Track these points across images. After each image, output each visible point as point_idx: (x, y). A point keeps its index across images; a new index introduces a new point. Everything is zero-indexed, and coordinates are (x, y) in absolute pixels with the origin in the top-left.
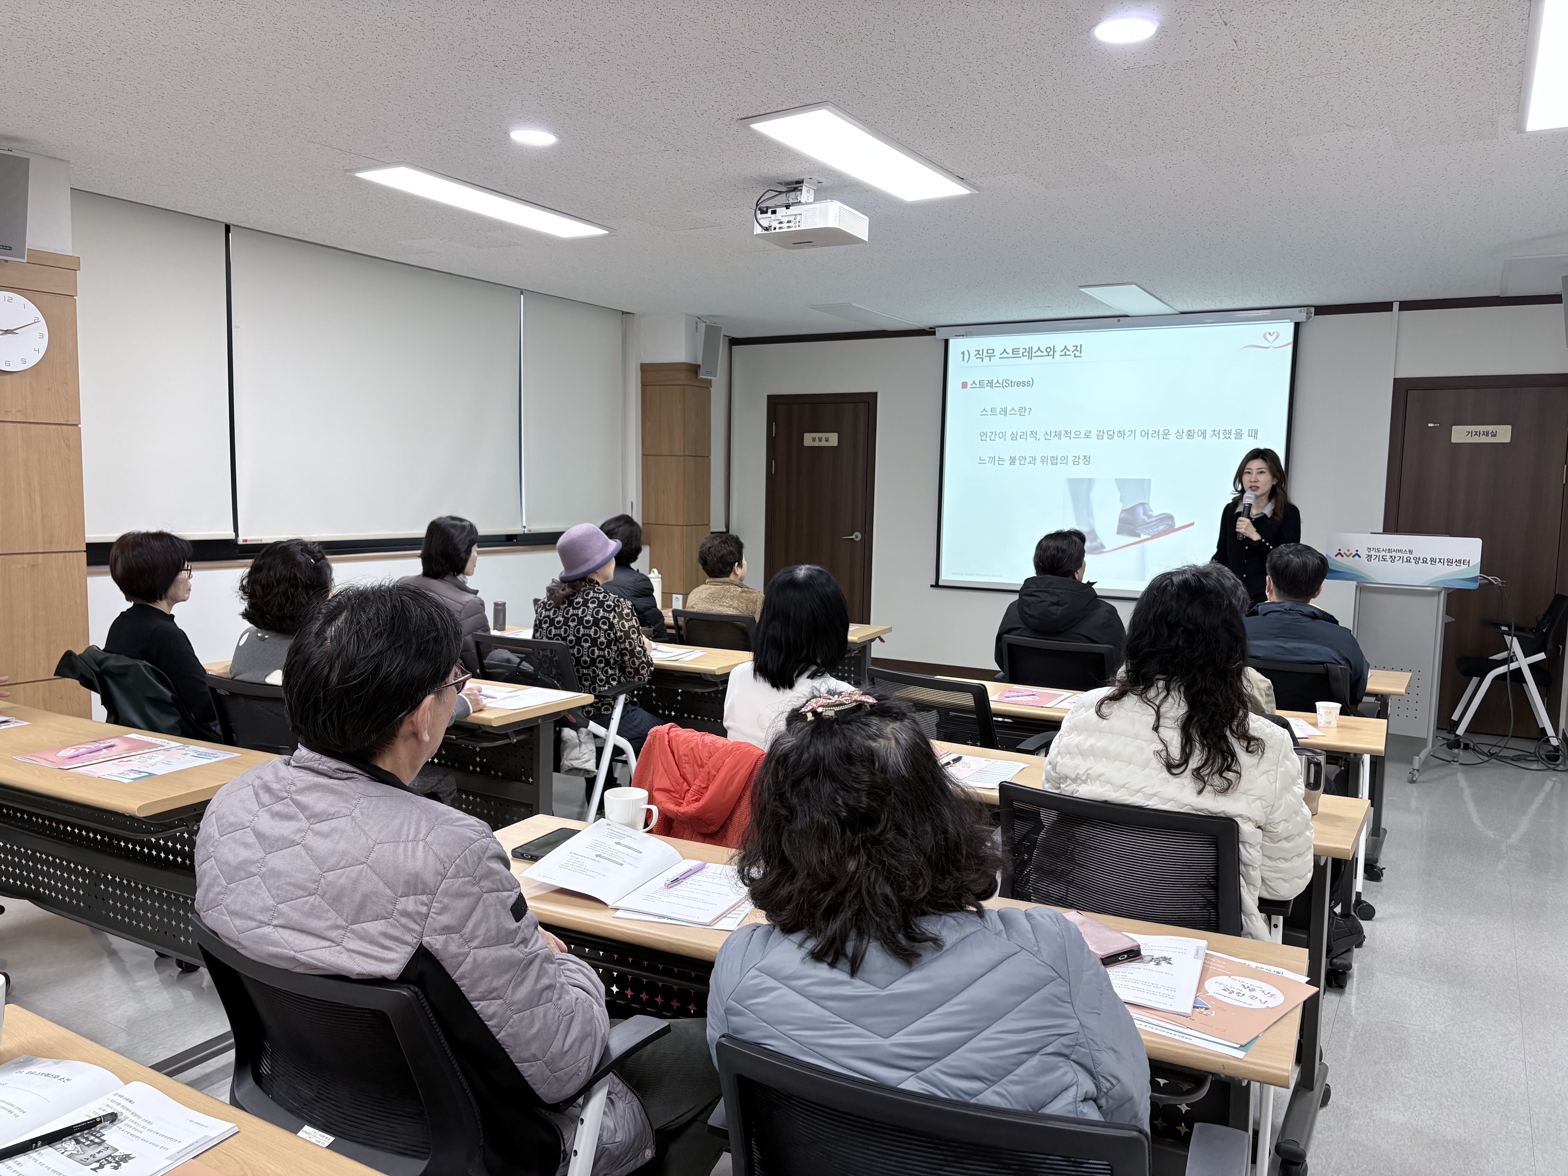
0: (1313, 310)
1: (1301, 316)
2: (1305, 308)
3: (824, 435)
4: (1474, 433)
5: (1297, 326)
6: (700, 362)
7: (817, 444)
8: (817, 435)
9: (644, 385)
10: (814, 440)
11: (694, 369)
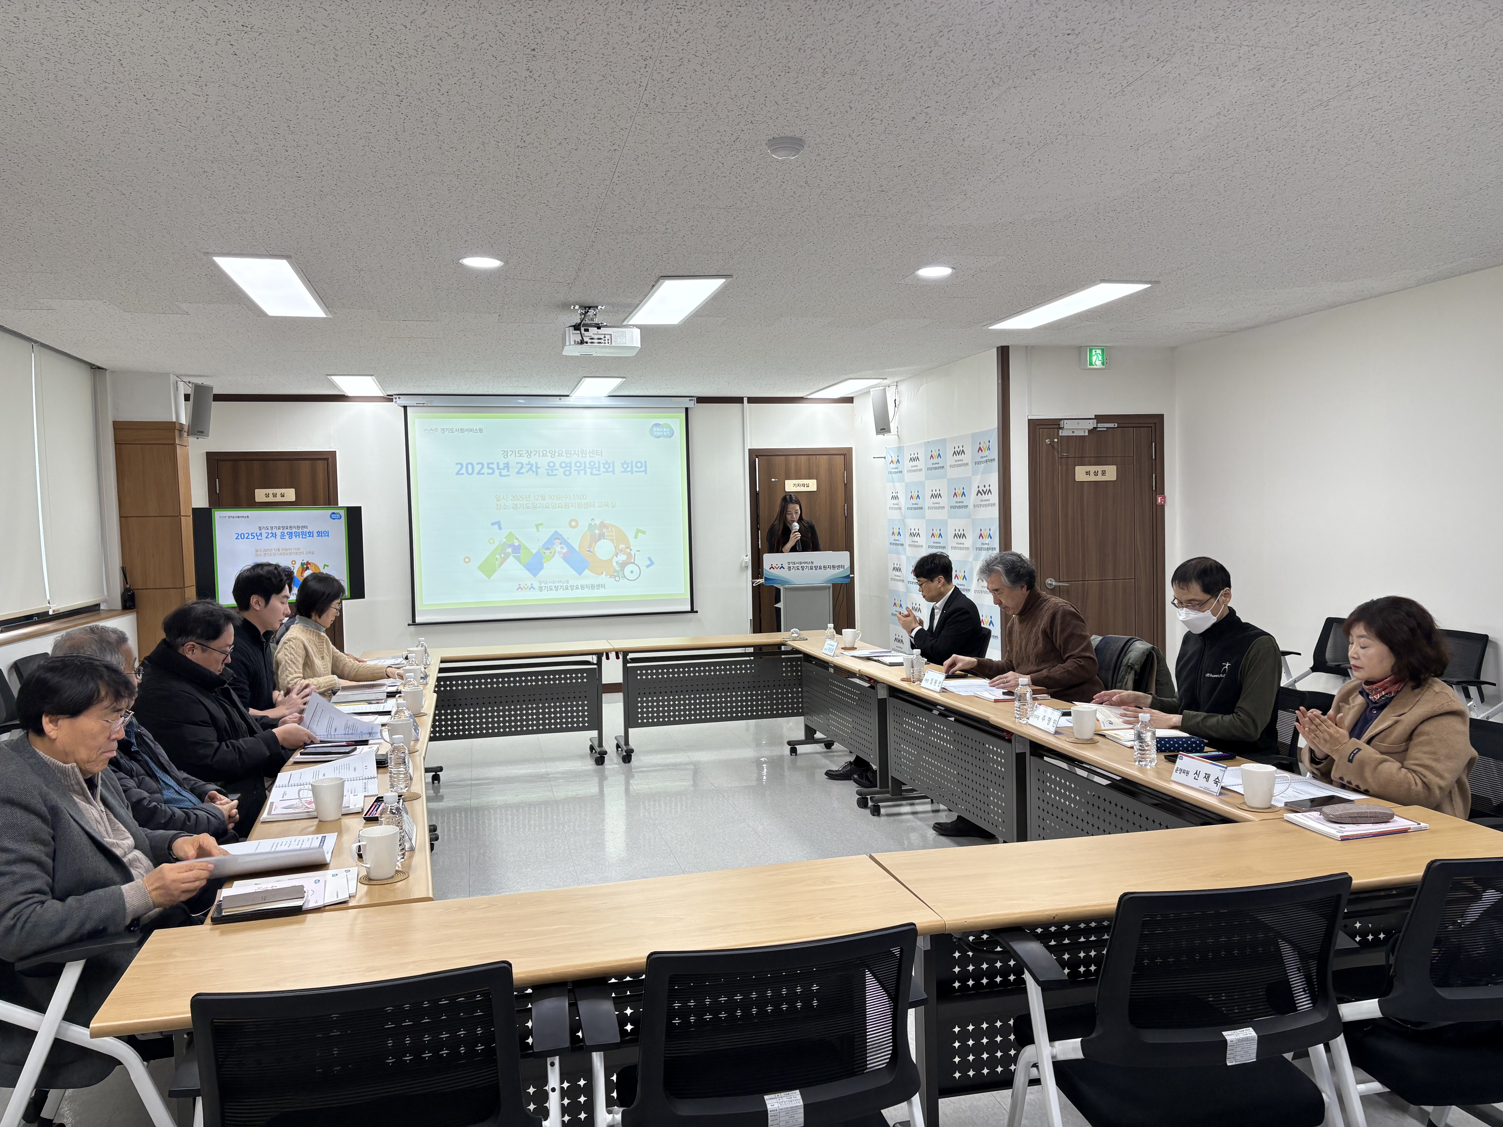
0: (698, 399)
1: (691, 404)
2: (692, 398)
3: (278, 491)
4: (797, 485)
5: (687, 409)
7: (271, 499)
8: (271, 491)
9: (118, 444)
10: (267, 495)
11: (181, 429)
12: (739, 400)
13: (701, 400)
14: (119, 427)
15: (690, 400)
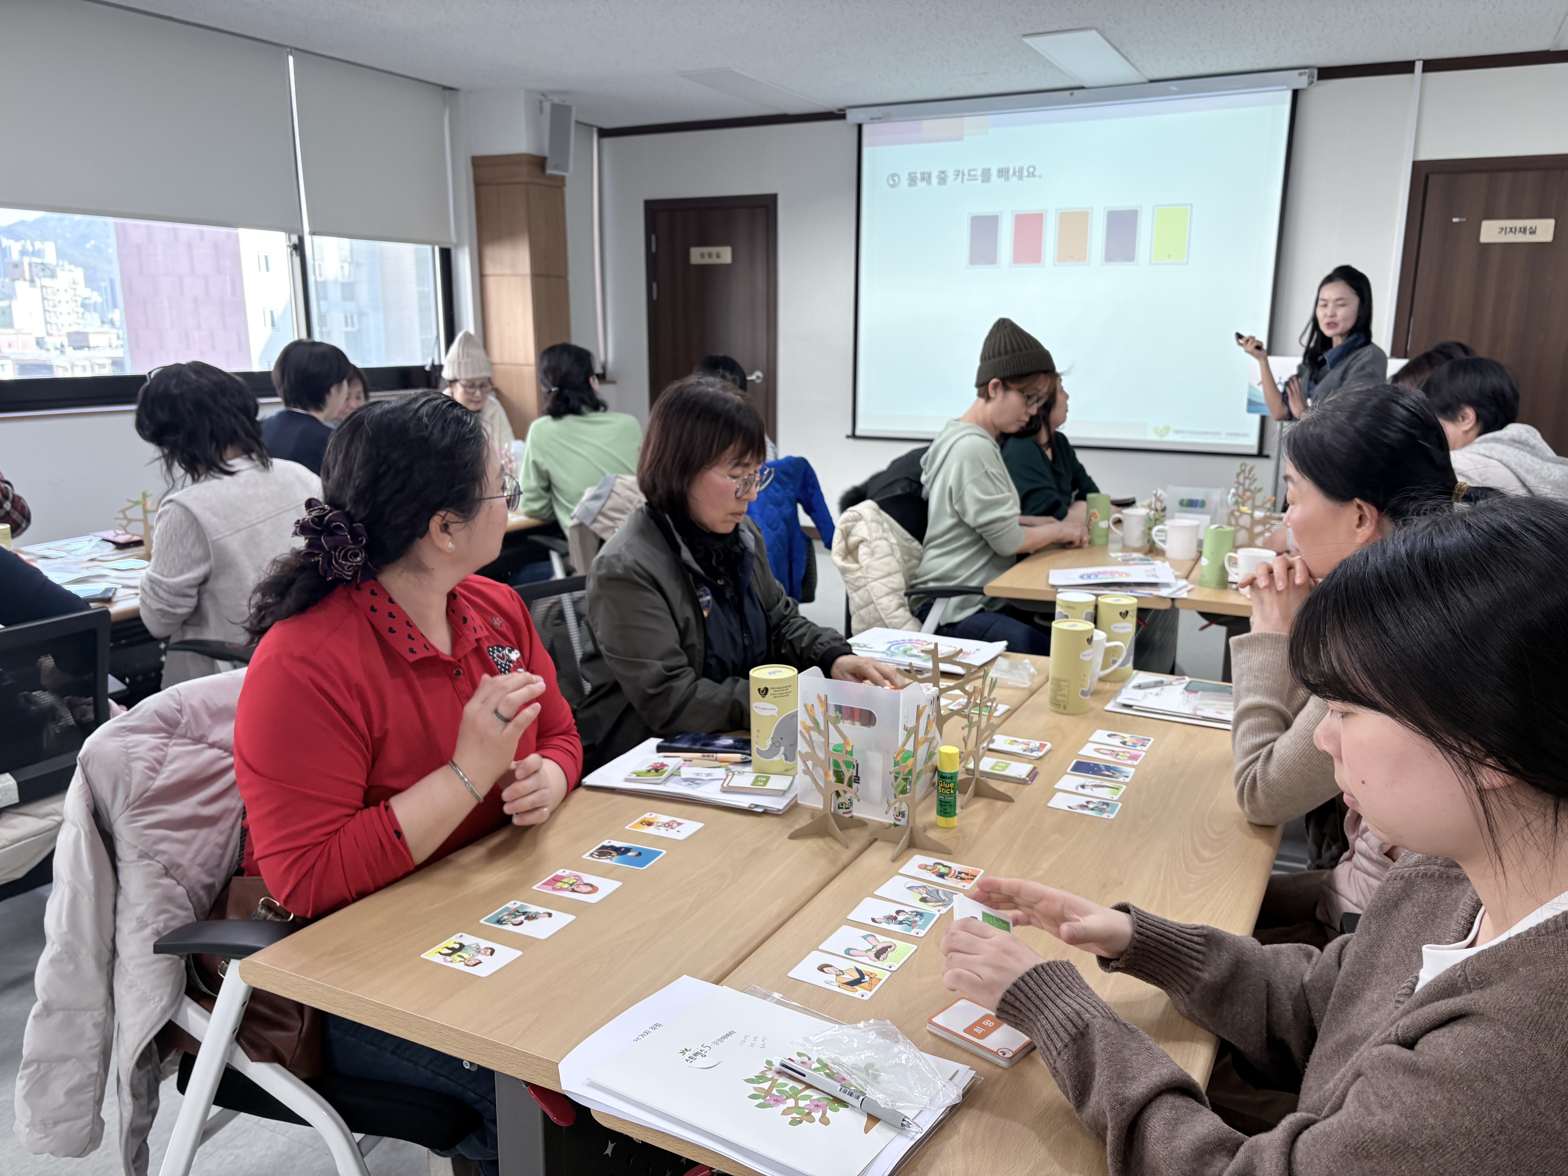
0: (1316, 72)
1: (1301, 82)
2: (1307, 71)
3: (714, 250)
4: (1508, 230)
5: (1296, 93)
6: (546, 152)
7: (706, 261)
8: (706, 250)
9: (478, 184)
10: (702, 255)
11: (540, 163)
12: (1406, 67)
13: (1327, 73)
14: (479, 163)
15: (1300, 74)
